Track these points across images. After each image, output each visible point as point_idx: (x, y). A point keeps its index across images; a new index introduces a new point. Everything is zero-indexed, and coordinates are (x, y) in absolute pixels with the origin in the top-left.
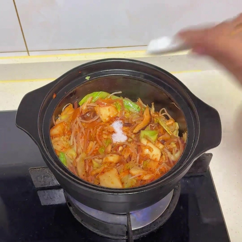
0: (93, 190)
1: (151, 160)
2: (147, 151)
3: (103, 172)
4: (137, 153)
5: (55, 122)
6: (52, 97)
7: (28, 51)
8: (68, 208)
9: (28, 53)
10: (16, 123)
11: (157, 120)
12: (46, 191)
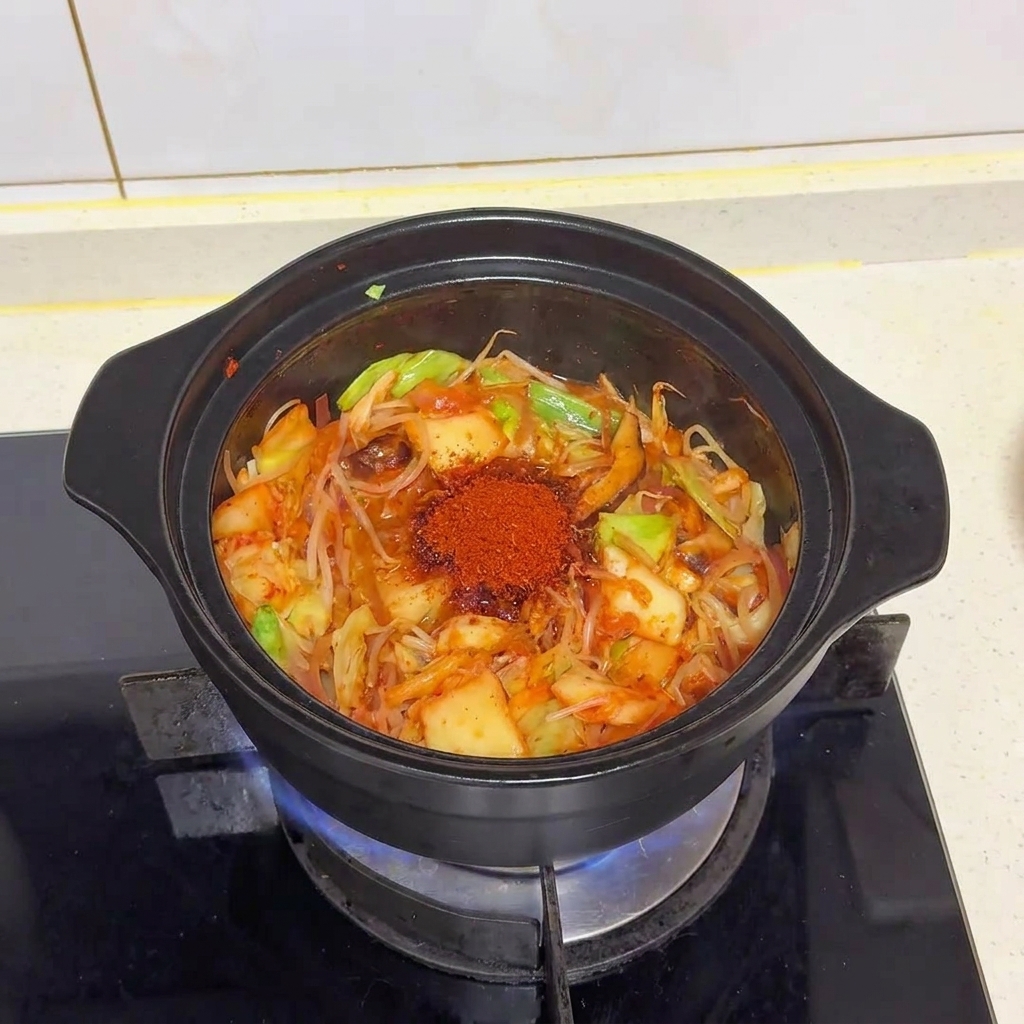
0: (393, 764)
1: (645, 638)
2: (625, 602)
3: (438, 692)
4: (583, 613)
5: (236, 477)
6: (218, 375)
7: (119, 179)
8: (289, 848)
9: (121, 188)
10: (68, 482)
11: (673, 471)
12: (193, 778)
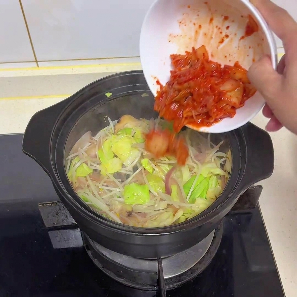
7: (36, 61)
8: (86, 252)
9: (37, 64)
10: (23, 148)
